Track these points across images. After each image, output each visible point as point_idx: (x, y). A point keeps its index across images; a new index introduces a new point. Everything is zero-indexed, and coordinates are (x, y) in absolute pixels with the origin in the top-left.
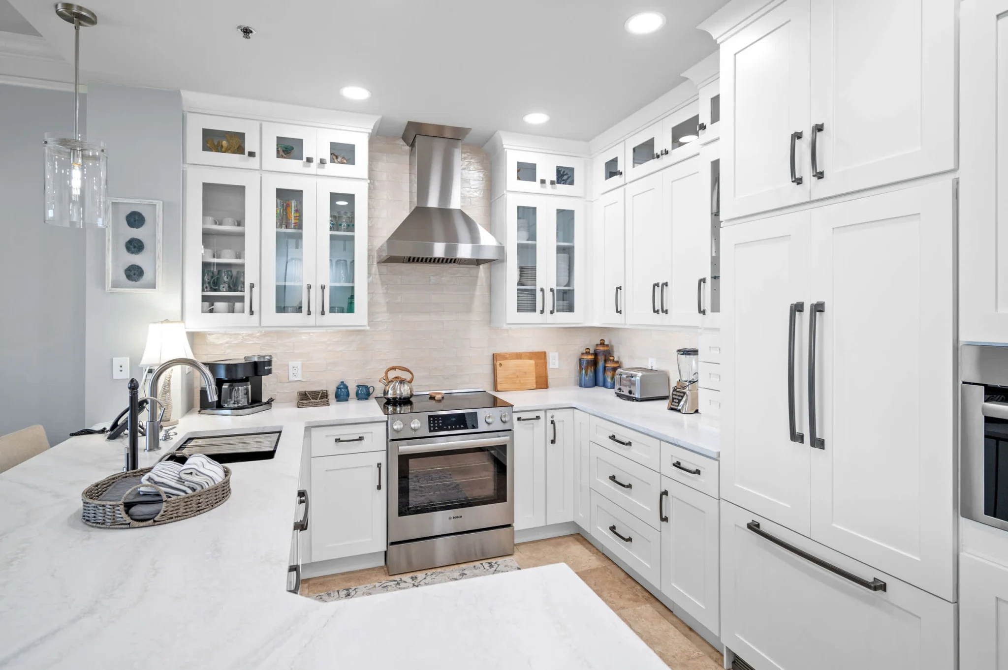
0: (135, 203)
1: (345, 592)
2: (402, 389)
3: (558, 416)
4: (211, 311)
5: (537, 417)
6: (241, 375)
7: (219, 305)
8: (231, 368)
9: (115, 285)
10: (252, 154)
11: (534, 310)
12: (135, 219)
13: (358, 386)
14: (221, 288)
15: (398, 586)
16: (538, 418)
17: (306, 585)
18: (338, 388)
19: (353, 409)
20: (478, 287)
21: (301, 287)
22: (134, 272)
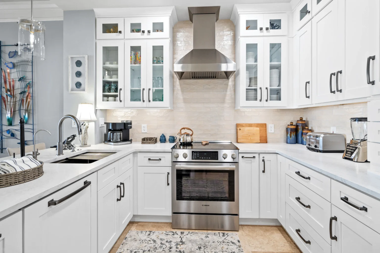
0: (78, 57)
2: (187, 138)
3: (267, 157)
4: (108, 101)
5: (253, 157)
6: (118, 128)
7: (110, 98)
8: (114, 125)
9: (72, 90)
11: (256, 99)
12: (79, 63)
13: (170, 136)
14: (111, 91)
16: (254, 157)
20: (228, 90)
22: (78, 85)
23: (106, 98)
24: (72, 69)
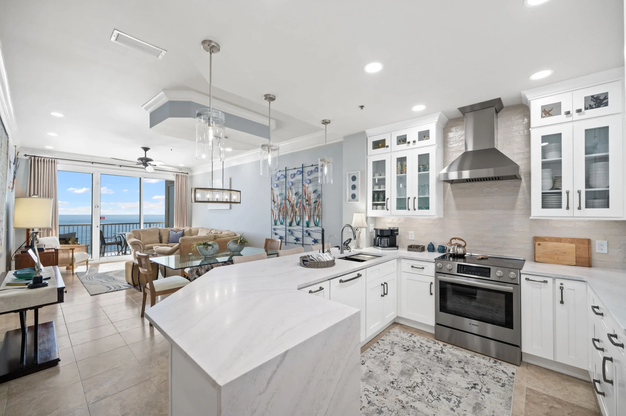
0: (353, 173)
1: (411, 335)
4: (377, 209)
5: (544, 281)
6: (385, 234)
7: (379, 207)
8: (382, 231)
9: (349, 201)
10: (387, 147)
11: (560, 207)
12: (354, 178)
14: (380, 200)
15: (434, 344)
16: (546, 282)
17: (400, 326)
18: (429, 245)
19: (426, 255)
21: (406, 198)
22: (354, 196)
23: (375, 207)
24: (348, 183)
